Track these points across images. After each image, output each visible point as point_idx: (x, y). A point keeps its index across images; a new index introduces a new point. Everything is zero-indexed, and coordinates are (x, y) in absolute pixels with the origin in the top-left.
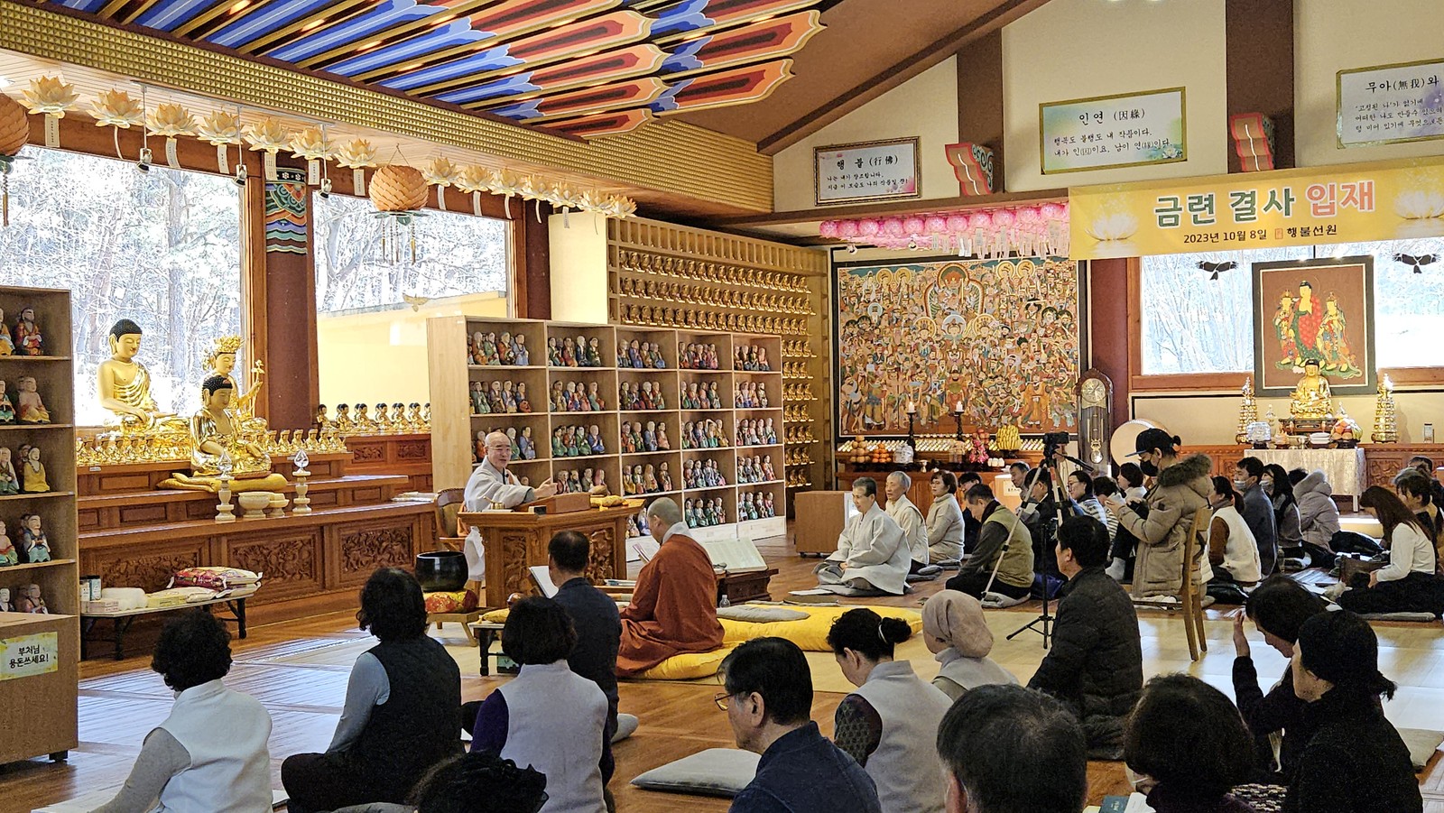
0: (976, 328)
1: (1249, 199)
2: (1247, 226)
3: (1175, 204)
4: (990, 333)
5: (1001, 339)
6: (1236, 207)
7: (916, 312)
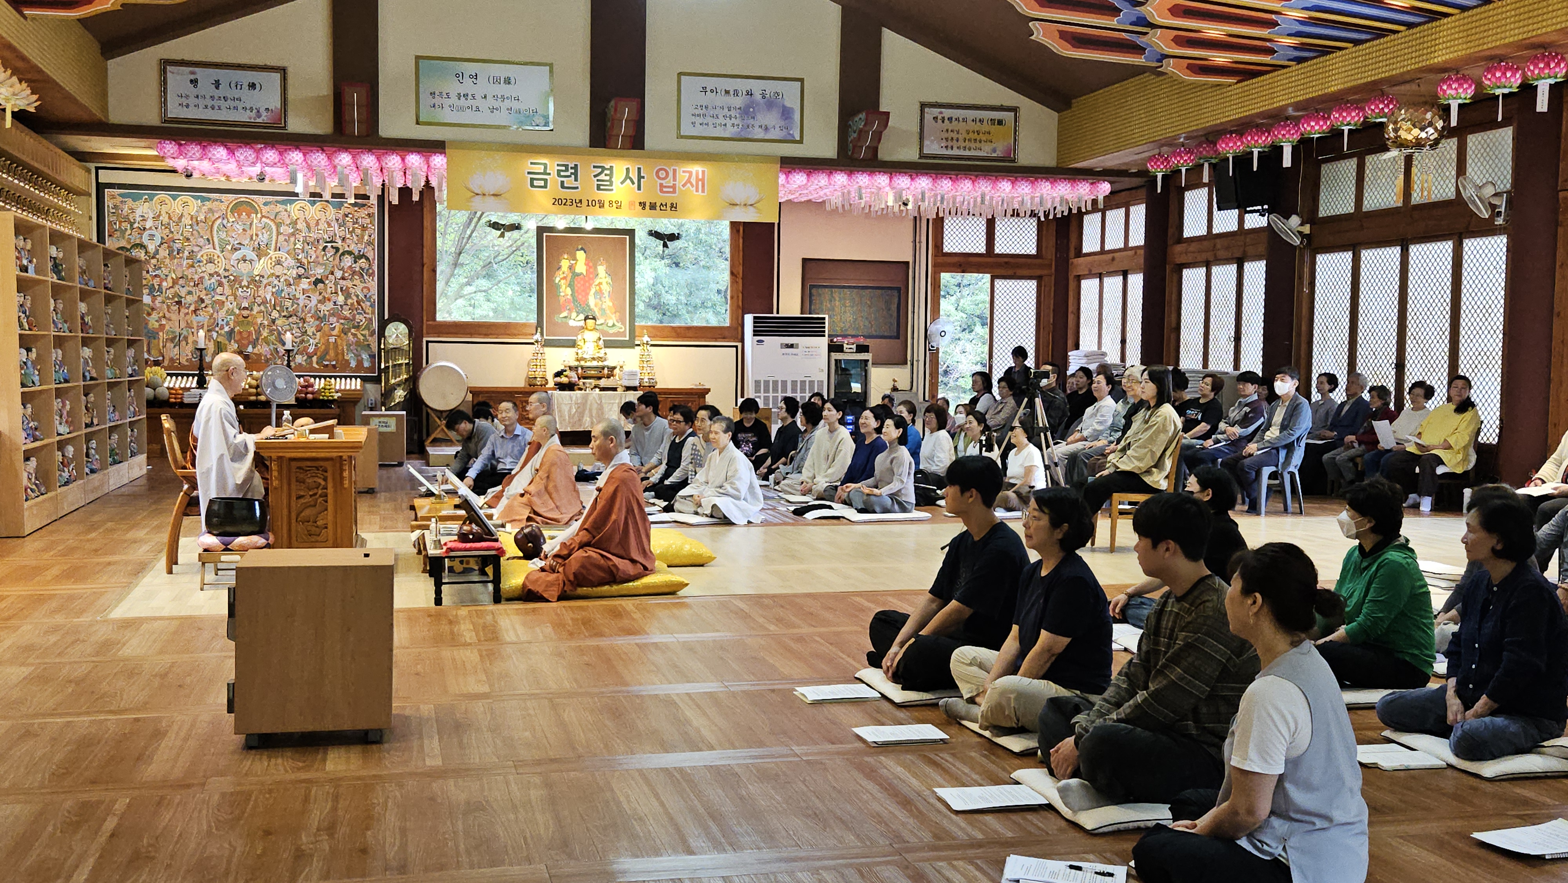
0: (269, 266)
1: (608, 172)
2: (605, 196)
3: (546, 168)
4: (286, 271)
5: (294, 279)
6: (598, 178)
7: (201, 244)
